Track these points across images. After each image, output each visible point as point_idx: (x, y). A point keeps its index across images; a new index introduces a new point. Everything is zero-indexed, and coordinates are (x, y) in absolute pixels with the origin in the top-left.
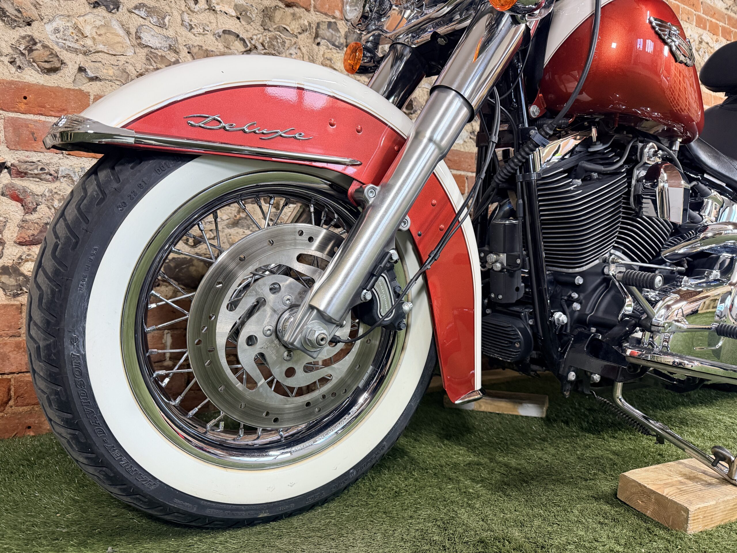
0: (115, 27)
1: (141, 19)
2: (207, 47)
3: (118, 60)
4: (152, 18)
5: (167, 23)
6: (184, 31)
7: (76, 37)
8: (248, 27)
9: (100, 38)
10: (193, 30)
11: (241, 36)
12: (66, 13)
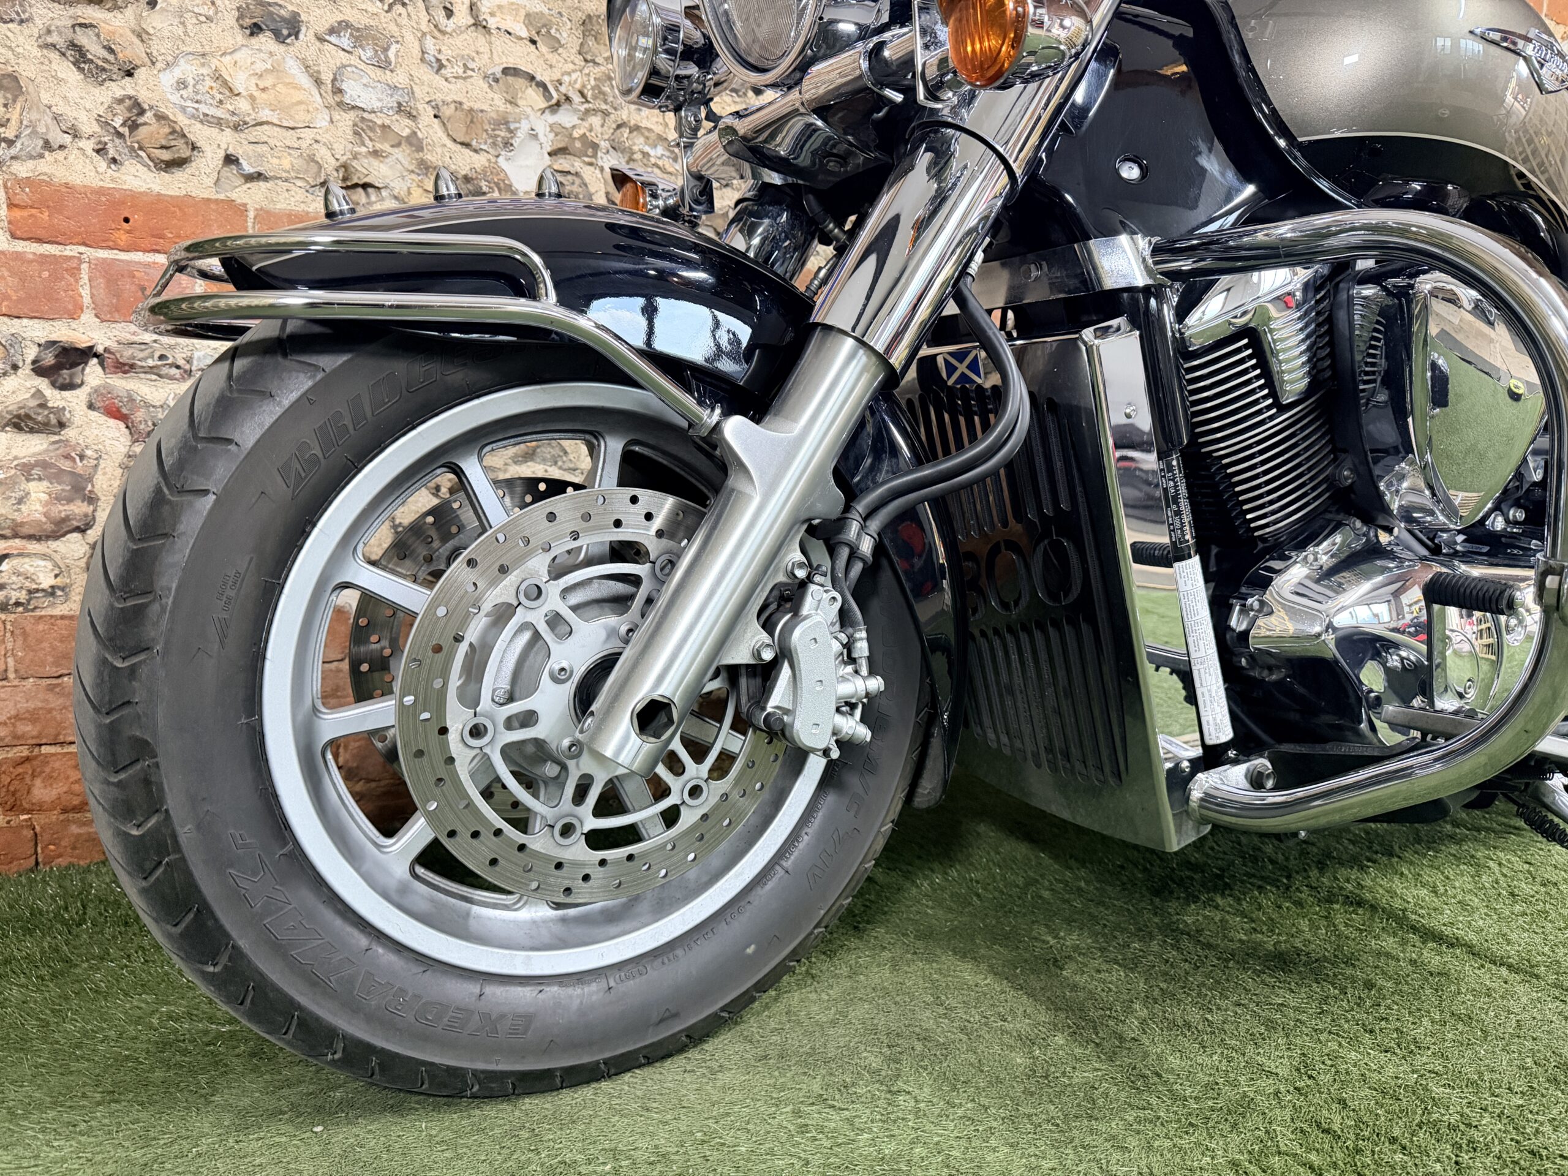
0: (293, 71)
1: (343, 53)
2: (472, 104)
3: (299, 138)
4: (364, 50)
5: (393, 59)
6: (426, 74)
7: (219, 97)
8: (553, 58)
9: (264, 96)
10: (443, 71)
11: (539, 78)
12: (200, 49)
